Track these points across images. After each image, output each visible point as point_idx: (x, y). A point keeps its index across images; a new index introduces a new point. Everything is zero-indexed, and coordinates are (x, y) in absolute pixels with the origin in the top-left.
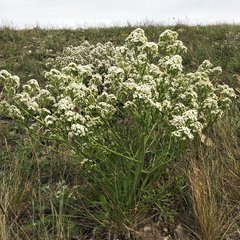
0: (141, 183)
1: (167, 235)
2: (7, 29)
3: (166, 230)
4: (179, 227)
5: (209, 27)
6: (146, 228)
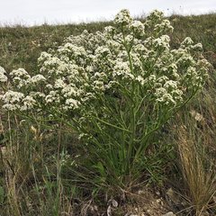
0: (135, 152)
1: (159, 197)
2: (19, 27)
3: (158, 193)
4: (170, 190)
5: (202, 16)
6: (140, 192)
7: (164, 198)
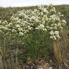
0: (40, 48)
1: (47, 63)
3: (47, 61)
4: (51, 60)
5: (60, 5)
6: (41, 61)
7: (49, 63)
